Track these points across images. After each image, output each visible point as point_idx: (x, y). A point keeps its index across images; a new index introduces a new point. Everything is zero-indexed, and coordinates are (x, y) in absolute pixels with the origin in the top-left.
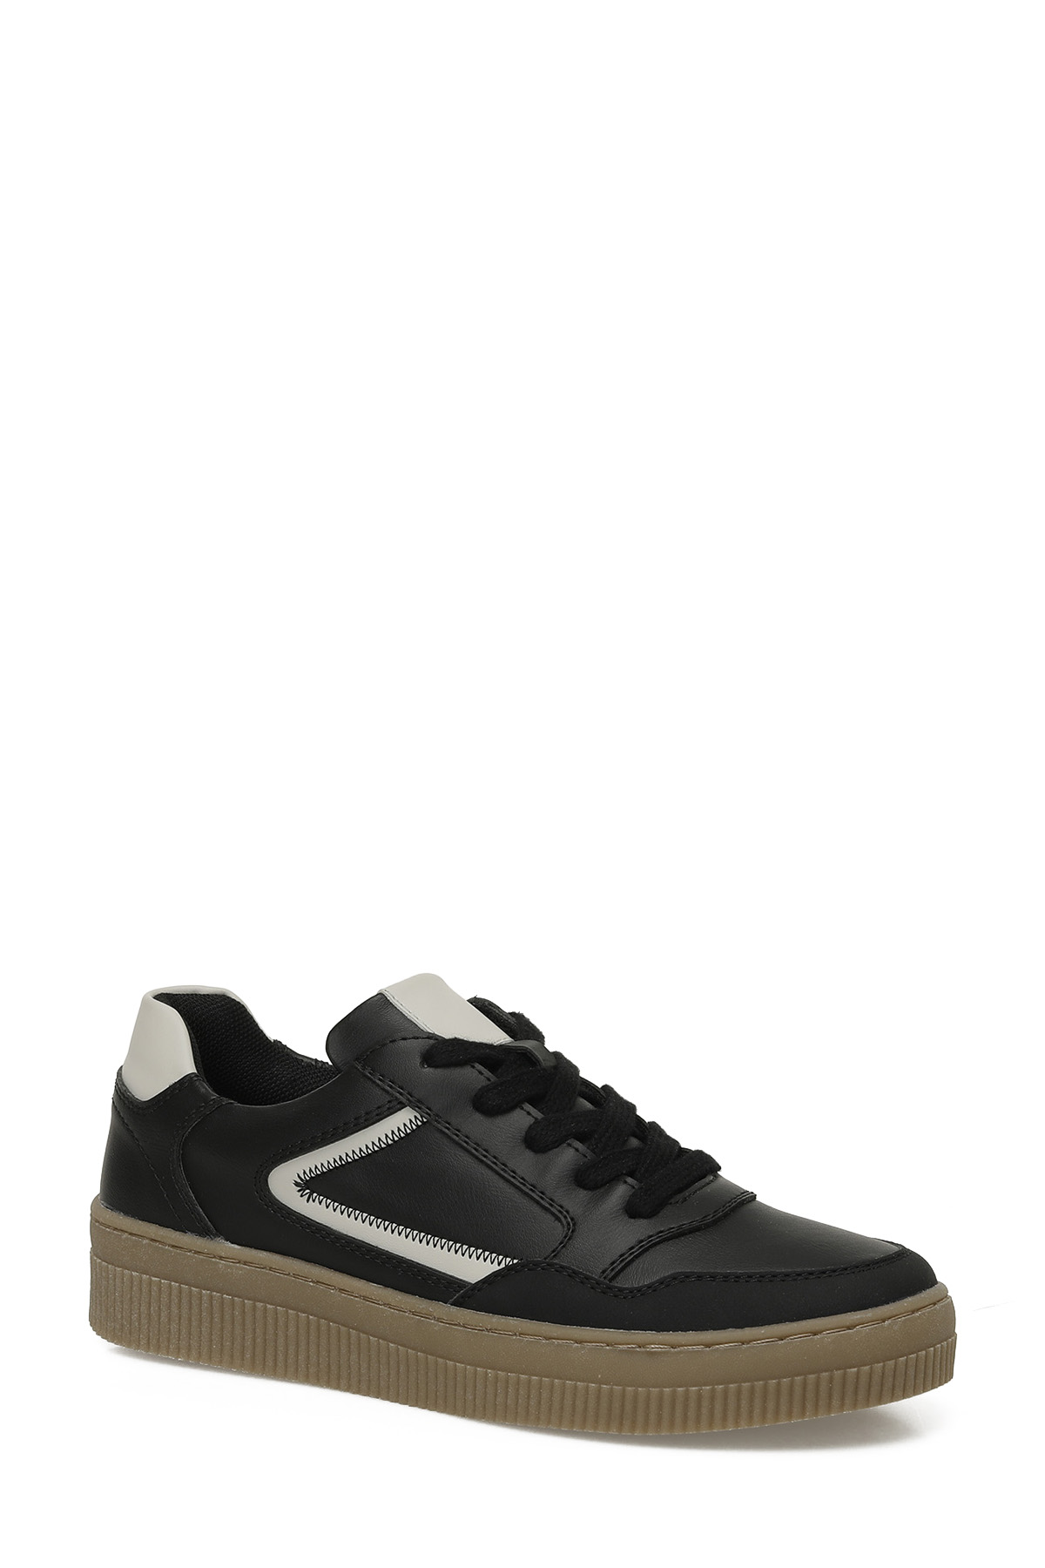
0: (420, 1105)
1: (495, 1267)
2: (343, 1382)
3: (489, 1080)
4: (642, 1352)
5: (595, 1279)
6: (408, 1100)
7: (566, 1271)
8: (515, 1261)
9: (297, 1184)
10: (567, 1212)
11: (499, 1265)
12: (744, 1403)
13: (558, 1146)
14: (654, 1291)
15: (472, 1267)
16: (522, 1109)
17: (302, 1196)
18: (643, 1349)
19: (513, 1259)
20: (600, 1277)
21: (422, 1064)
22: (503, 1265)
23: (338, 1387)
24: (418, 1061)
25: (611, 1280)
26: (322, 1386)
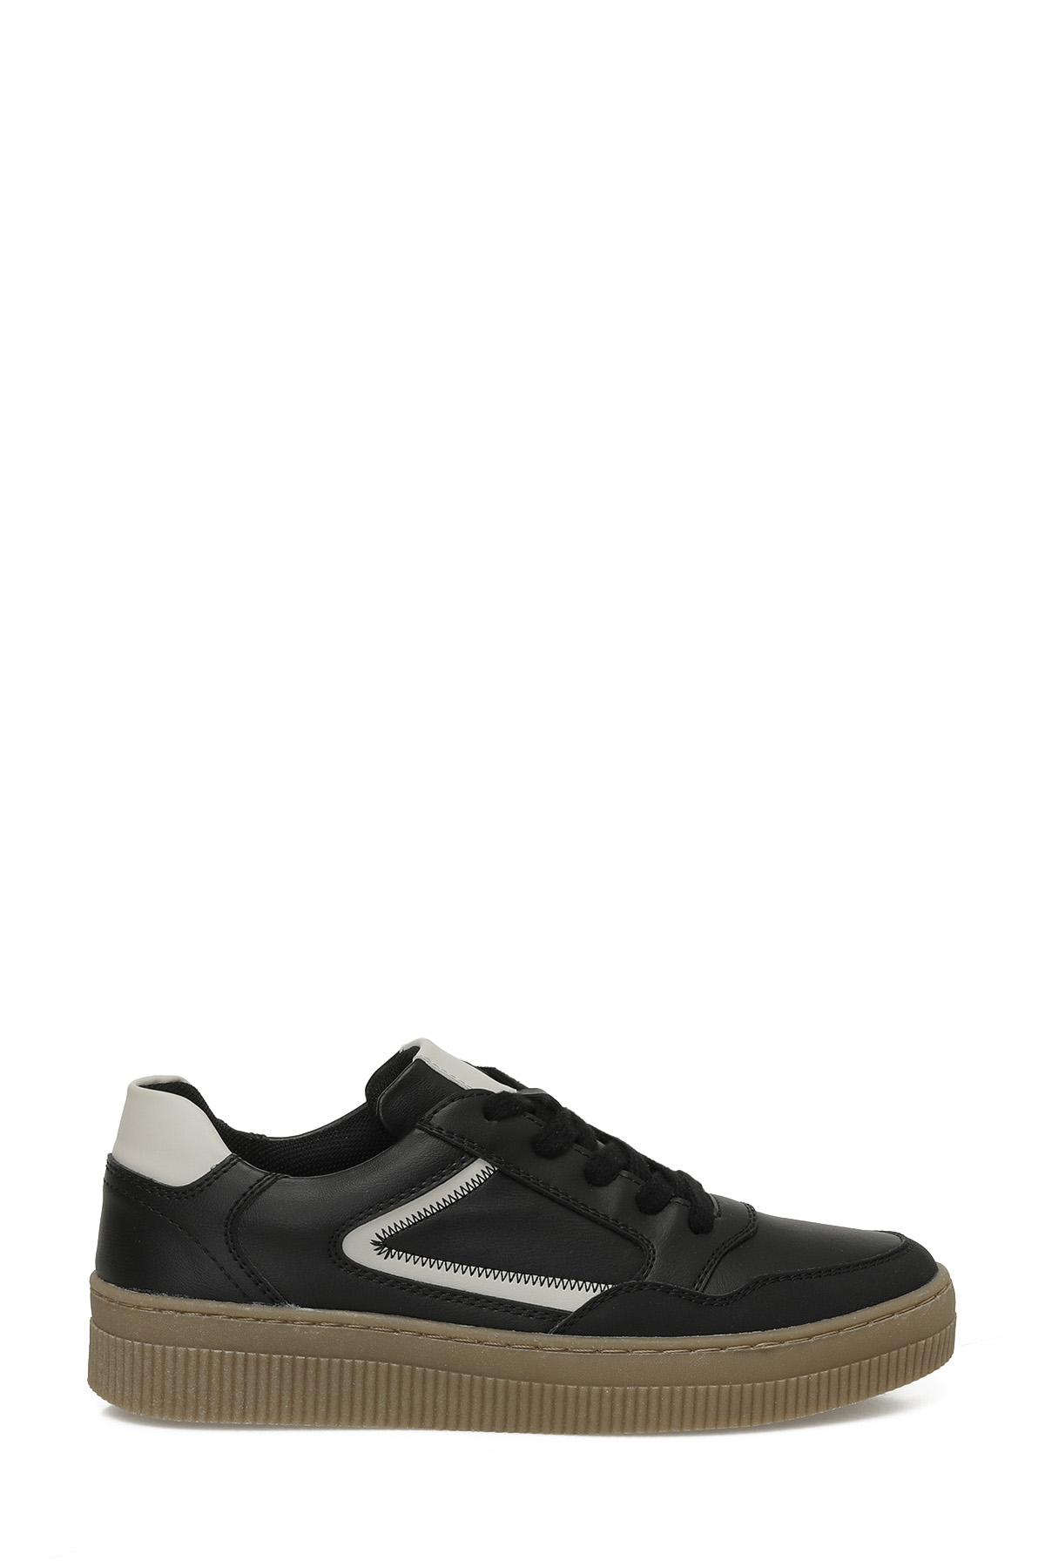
0: (491, 1156)
1: (591, 1295)
2: (428, 1420)
4: (755, 1351)
5: (689, 1292)
6: (481, 1151)
7: (659, 1288)
8: (610, 1286)
9: (375, 1243)
11: (595, 1291)
12: (844, 1383)
15: (570, 1297)
17: (379, 1254)
19: (606, 1285)
23: (422, 1425)
25: (703, 1291)
26: (405, 1428)
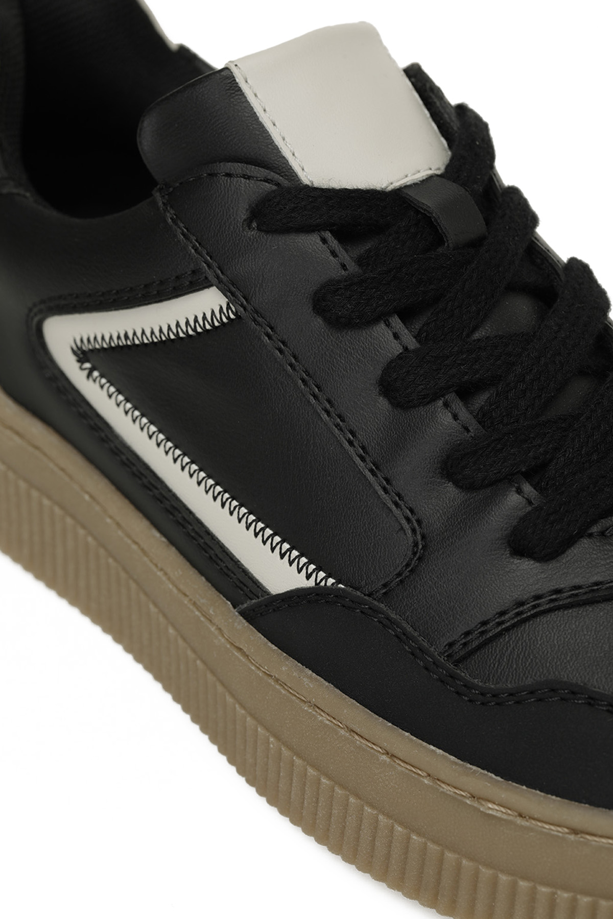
0: (233, 289)
1: (303, 581)
3: (344, 266)
4: (474, 811)
5: (432, 656)
6: (218, 277)
7: (394, 630)
10: (419, 522)
11: (308, 579)
13: (428, 403)
14: (518, 702)
15: (274, 567)
16: (388, 325)
17: (81, 367)
18: (476, 804)
19: (327, 577)
20: (440, 654)
21: (249, 221)
22: (311, 583)
24: (243, 215)
25: (457, 663)
